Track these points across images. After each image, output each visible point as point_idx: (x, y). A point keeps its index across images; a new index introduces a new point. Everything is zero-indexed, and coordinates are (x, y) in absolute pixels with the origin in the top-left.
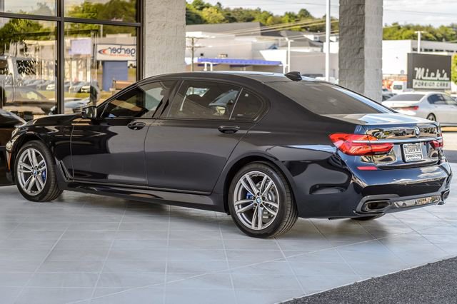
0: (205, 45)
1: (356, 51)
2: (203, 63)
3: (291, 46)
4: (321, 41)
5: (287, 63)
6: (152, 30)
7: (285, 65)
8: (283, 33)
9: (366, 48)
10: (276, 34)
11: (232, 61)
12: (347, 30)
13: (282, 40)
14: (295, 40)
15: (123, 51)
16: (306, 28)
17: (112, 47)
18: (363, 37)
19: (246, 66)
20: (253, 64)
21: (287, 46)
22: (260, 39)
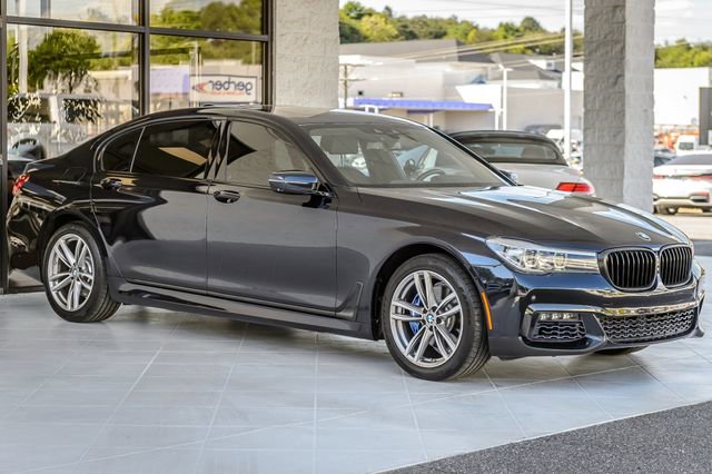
0: (366, 77)
1: (612, 80)
2: (361, 106)
3: (508, 78)
4: (558, 71)
5: (502, 107)
6: (286, 48)
7: (497, 110)
8: (495, 57)
9: (628, 75)
10: (484, 58)
11: (410, 103)
12: (598, 47)
13: (493, 69)
14: (515, 68)
15: (232, 86)
16: (533, 49)
17: (215, 79)
18: (623, 58)
19: (433, 111)
20: (446, 108)
21: (501, 78)
22: (456, 66)
